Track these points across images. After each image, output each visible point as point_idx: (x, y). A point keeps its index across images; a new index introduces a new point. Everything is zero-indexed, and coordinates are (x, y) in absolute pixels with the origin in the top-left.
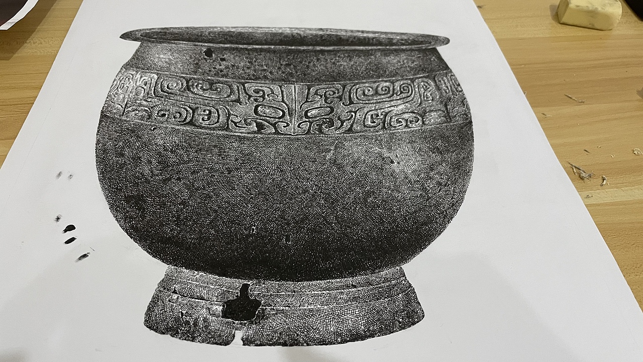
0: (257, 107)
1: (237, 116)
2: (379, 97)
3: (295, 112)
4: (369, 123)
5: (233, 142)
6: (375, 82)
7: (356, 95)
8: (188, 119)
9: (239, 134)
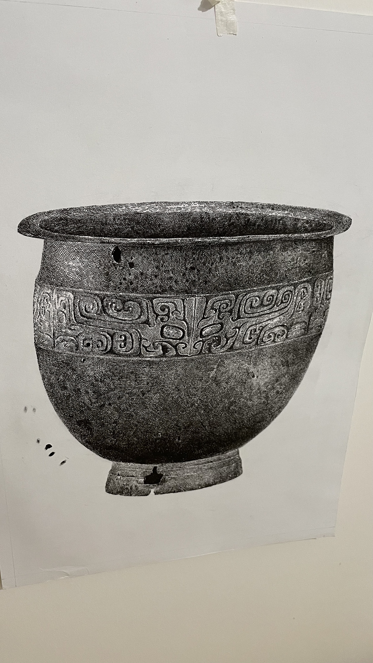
0: (163, 328)
1: (147, 340)
2: (262, 309)
3: (193, 331)
4: (248, 338)
5: (145, 367)
6: (264, 290)
7: (245, 307)
8: (109, 347)
9: (149, 359)
